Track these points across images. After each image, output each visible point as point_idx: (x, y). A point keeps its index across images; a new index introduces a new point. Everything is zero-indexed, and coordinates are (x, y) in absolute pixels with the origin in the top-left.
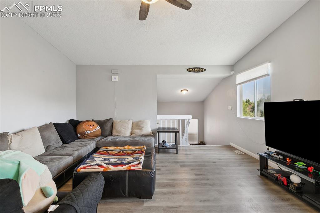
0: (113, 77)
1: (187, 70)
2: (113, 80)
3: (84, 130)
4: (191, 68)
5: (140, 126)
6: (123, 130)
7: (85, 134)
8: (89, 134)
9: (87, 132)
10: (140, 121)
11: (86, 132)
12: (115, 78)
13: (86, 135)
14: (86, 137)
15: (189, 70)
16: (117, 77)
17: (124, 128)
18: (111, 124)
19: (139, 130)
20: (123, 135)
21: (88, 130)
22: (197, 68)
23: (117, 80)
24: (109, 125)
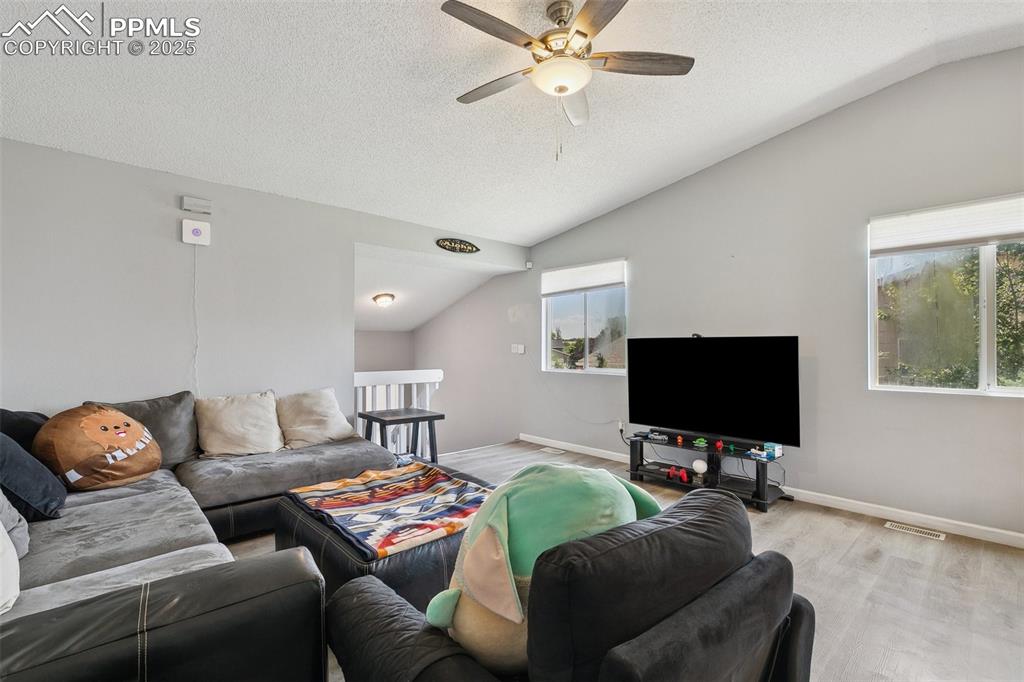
0: (189, 225)
1: (438, 243)
2: (188, 237)
3: (97, 450)
4: (447, 240)
5: (311, 412)
6: (255, 430)
7: (107, 466)
8: (125, 463)
9: (114, 458)
10: (305, 395)
11: (107, 455)
12: (199, 232)
13: (114, 467)
14: (115, 478)
15: (440, 243)
16: (205, 227)
17: (255, 426)
18: (190, 417)
19: (310, 427)
20: (260, 450)
21: (111, 449)
22: (461, 242)
23: (205, 240)
24: (183, 416)
